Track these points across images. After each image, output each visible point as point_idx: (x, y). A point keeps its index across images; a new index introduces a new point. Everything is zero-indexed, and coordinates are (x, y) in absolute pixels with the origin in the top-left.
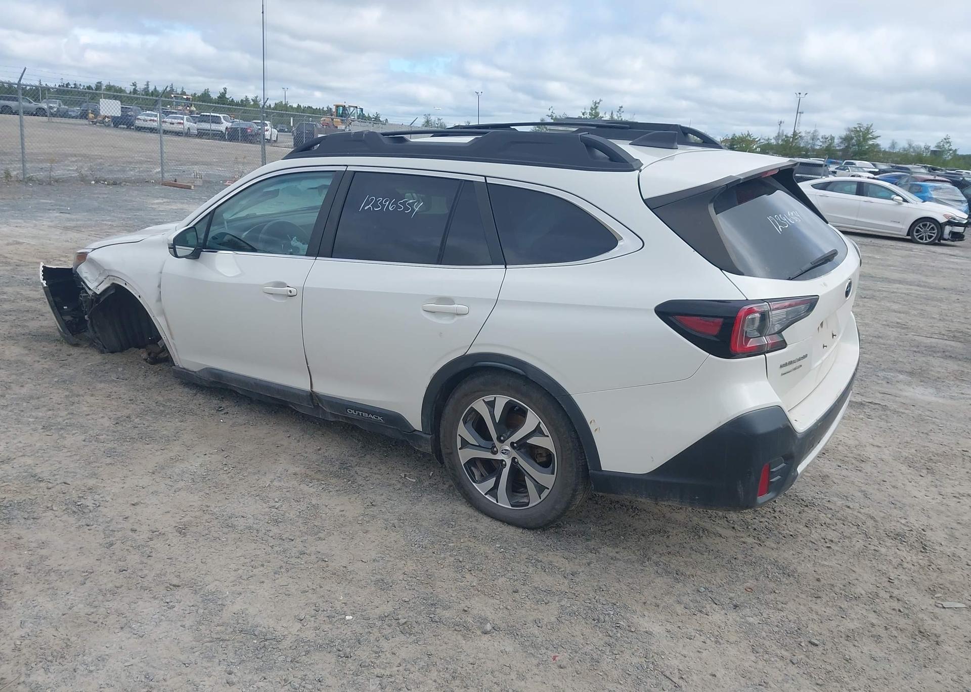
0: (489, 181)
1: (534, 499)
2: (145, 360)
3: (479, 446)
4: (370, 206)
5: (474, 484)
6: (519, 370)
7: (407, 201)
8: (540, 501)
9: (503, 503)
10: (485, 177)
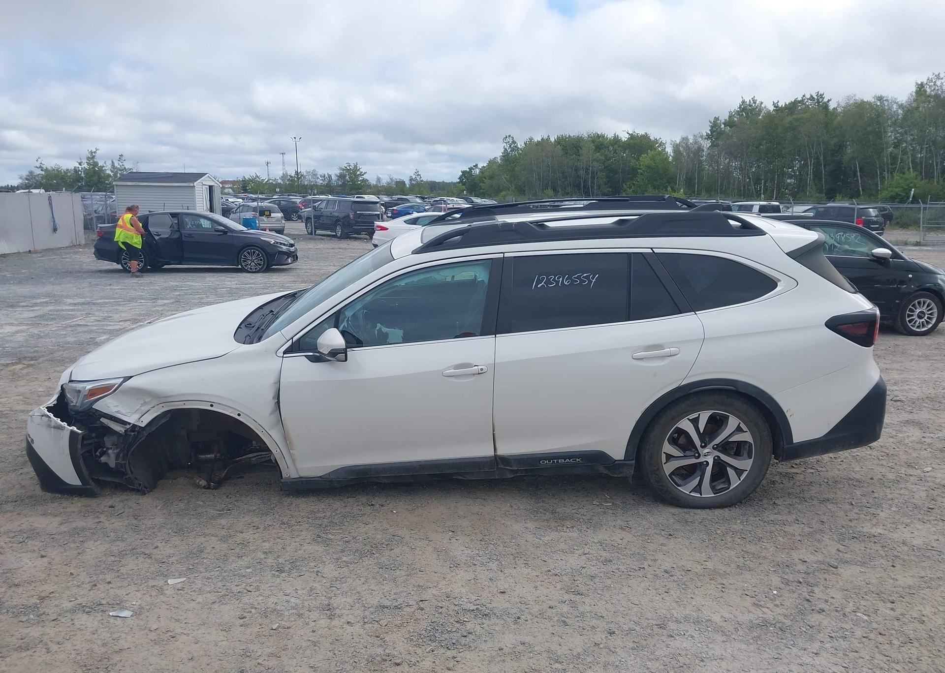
0: (656, 251)
1: (735, 482)
2: (207, 487)
3: (685, 456)
4: (543, 284)
5: (679, 488)
6: (729, 387)
7: (582, 275)
8: (740, 481)
9: (707, 493)
10: (652, 249)
